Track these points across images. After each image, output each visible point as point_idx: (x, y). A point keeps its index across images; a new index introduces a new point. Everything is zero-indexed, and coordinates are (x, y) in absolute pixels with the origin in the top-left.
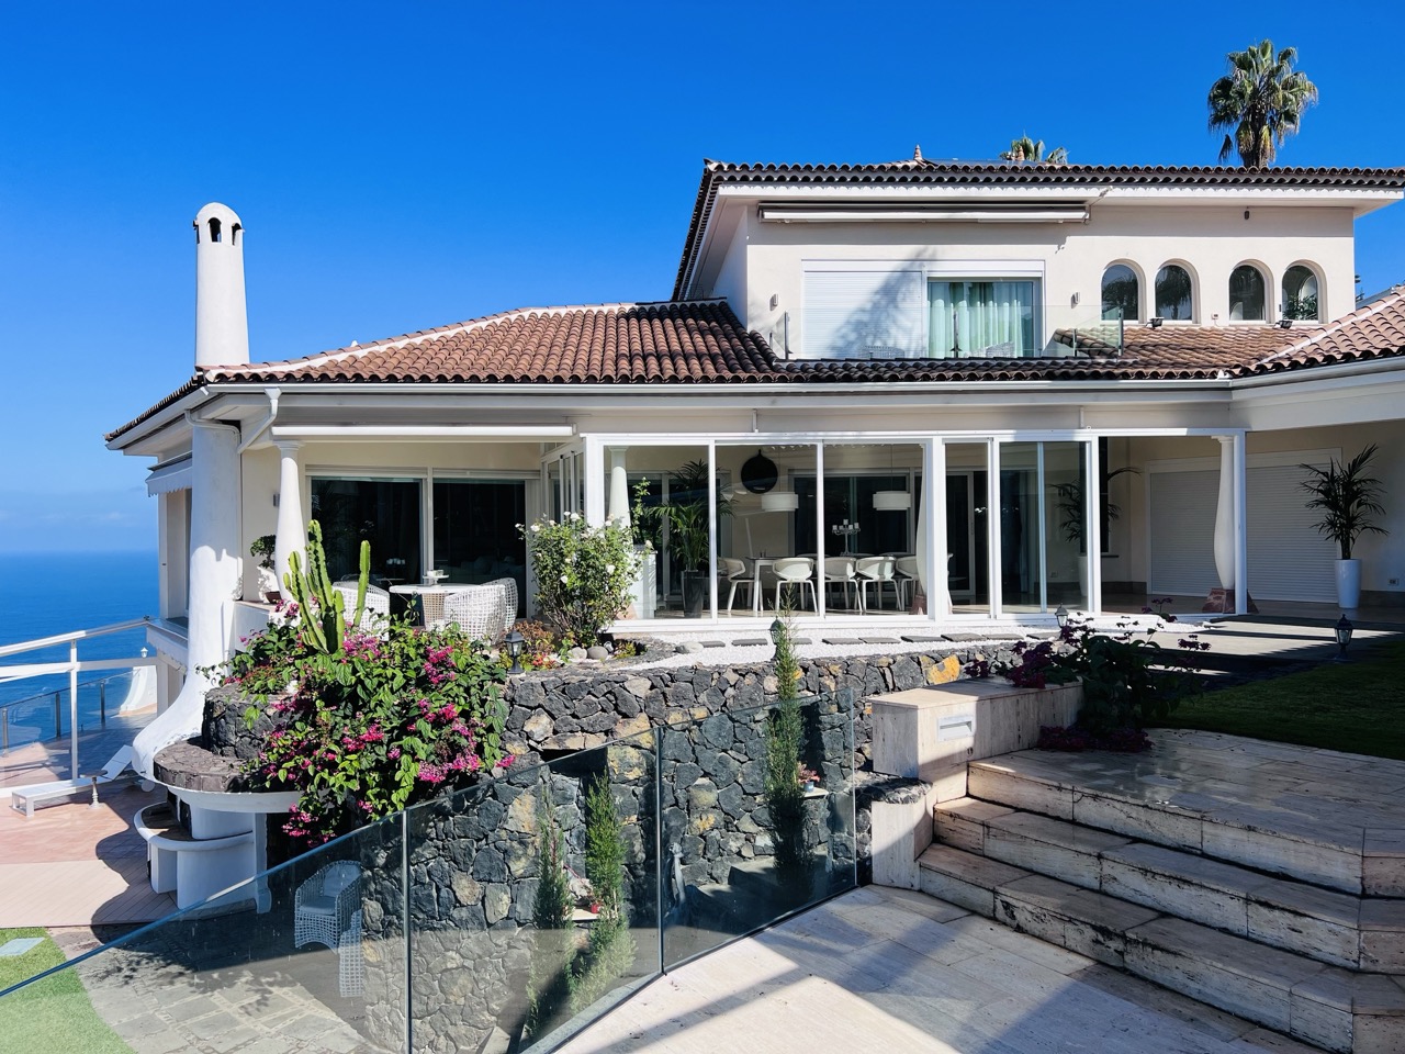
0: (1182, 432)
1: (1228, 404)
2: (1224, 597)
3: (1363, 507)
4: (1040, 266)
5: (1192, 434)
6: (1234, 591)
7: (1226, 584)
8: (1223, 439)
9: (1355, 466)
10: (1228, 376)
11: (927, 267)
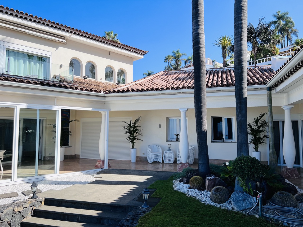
0: (90, 109)
1: (104, 102)
2: (101, 163)
3: (138, 134)
4: (50, 54)
5: (93, 110)
6: (104, 160)
7: (102, 159)
8: (102, 112)
9: (136, 122)
10: (104, 93)
11: (6, 44)
